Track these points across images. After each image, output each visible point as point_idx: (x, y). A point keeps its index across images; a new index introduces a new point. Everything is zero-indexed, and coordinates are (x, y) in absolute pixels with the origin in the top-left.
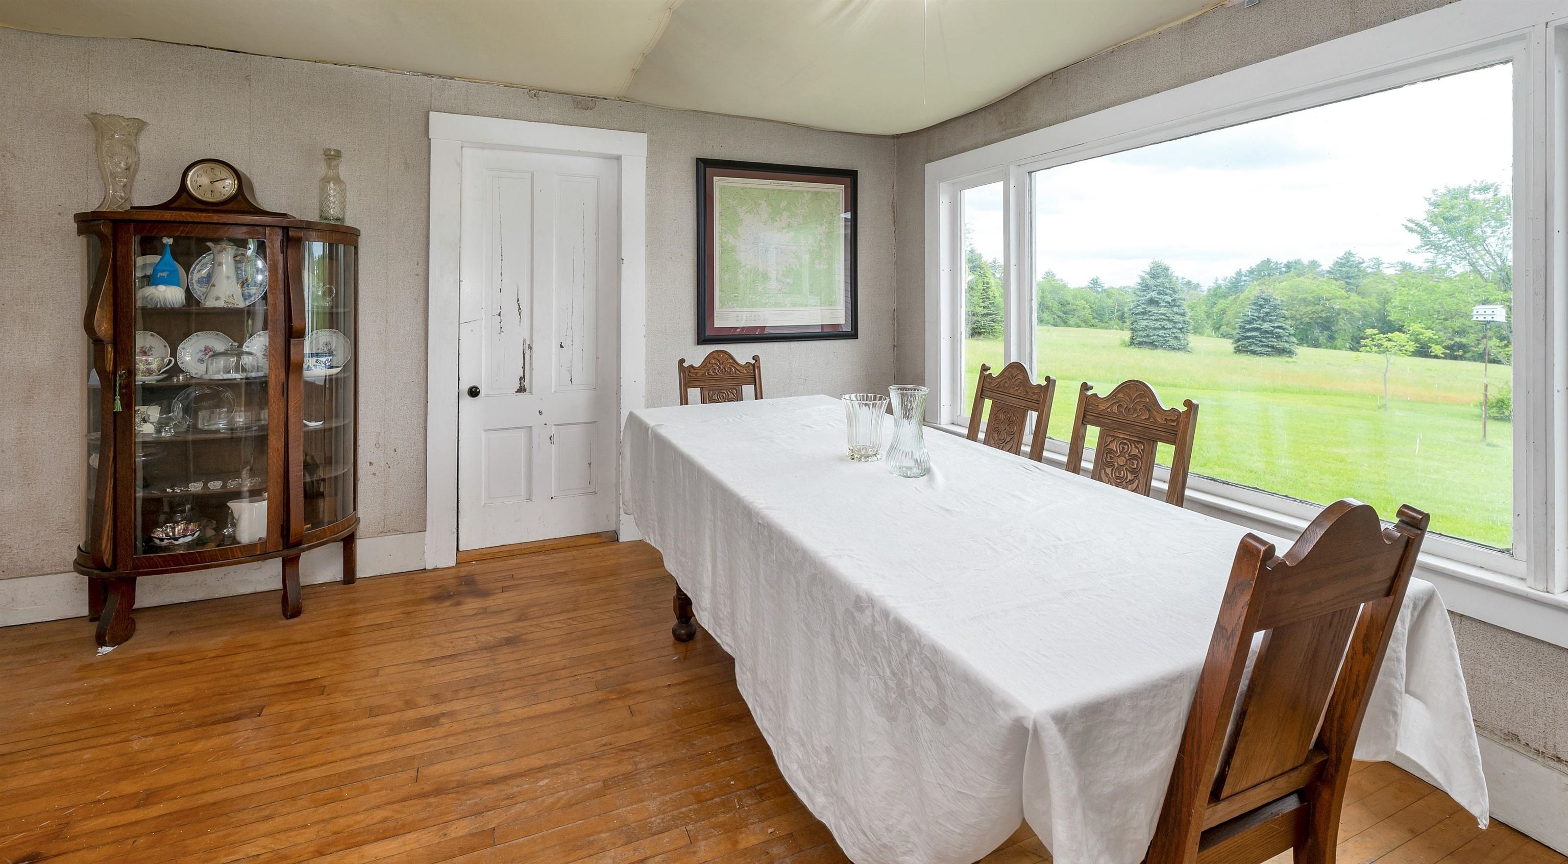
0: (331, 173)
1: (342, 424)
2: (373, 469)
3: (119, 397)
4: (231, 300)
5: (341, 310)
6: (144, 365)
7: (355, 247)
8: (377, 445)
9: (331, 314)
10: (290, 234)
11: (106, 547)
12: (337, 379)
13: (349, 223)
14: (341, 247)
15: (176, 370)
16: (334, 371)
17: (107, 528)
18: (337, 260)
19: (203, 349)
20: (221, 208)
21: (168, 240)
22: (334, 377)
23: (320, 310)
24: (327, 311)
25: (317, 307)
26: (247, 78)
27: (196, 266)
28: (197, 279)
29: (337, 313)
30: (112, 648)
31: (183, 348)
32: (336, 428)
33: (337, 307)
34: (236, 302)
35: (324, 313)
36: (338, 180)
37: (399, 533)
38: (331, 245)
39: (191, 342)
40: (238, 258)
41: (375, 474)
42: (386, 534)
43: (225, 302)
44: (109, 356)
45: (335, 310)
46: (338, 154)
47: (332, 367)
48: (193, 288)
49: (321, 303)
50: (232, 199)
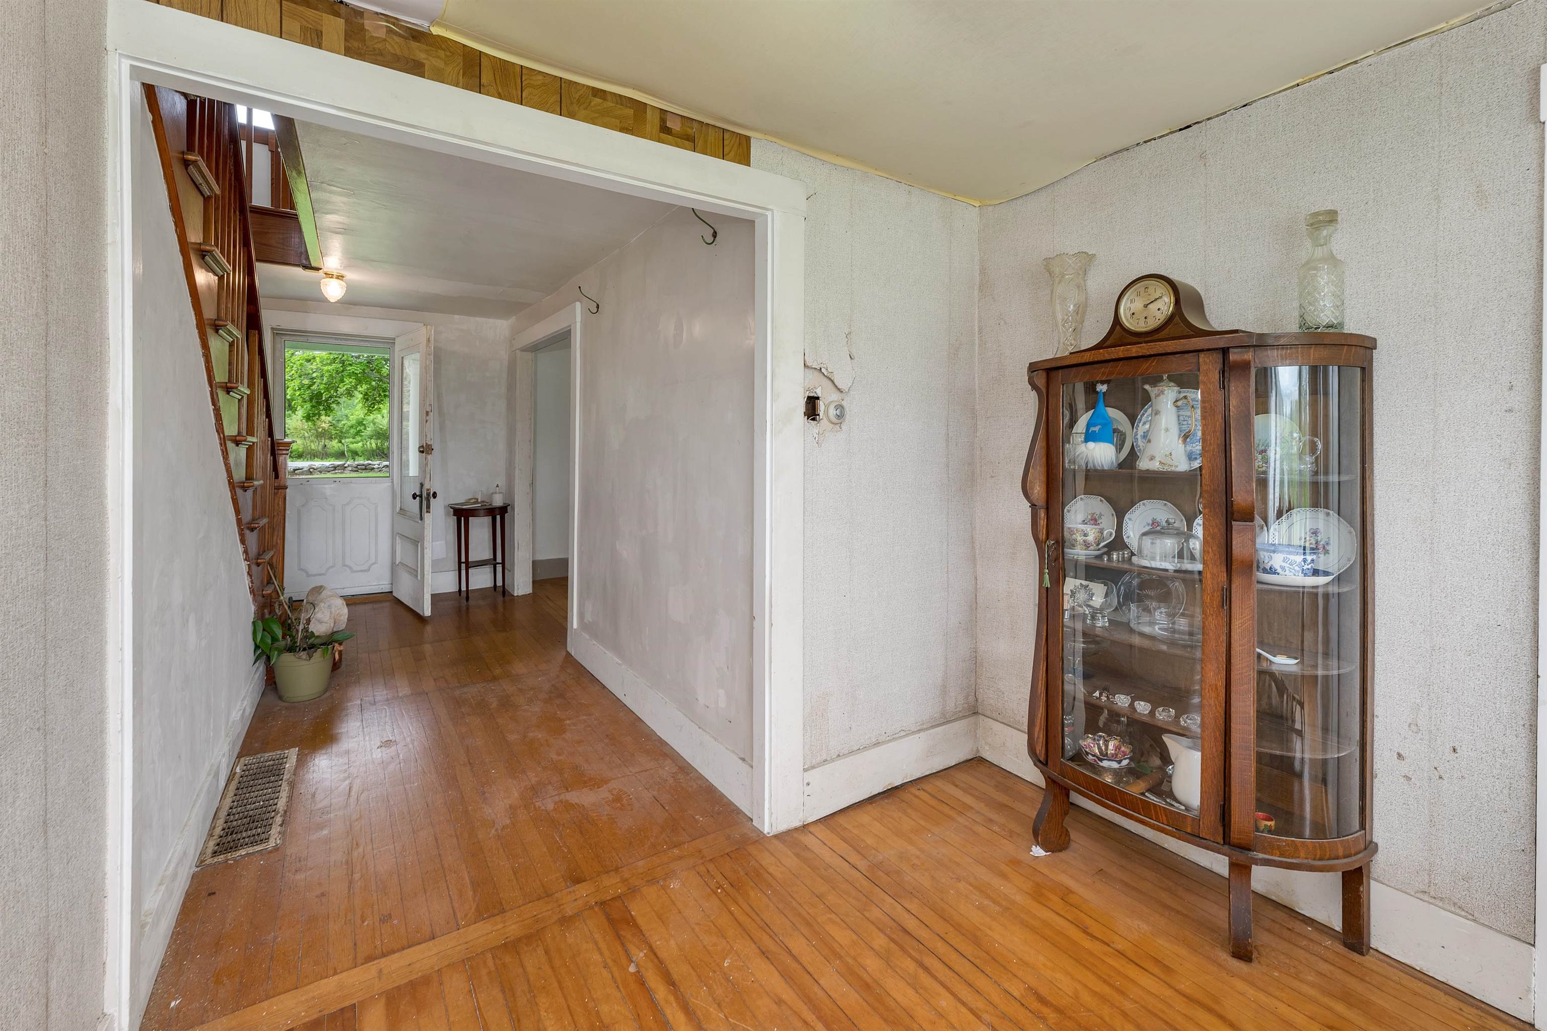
0: (1319, 252)
1: (1335, 672)
2: (1404, 768)
3: (1047, 571)
4: (1168, 461)
5: (1334, 478)
6: (1080, 536)
7: (1363, 369)
8: (1413, 727)
9: (1315, 485)
10: (1231, 358)
11: (1038, 737)
12: (1326, 596)
13: (1351, 328)
14: (1333, 371)
15: (1118, 543)
16: (1321, 580)
17: (1040, 715)
18: (1326, 394)
19: (1151, 522)
20: (1156, 337)
21: (1101, 387)
22: (1320, 590)
23: (1296, 478)
24: (1307, 478)
25: (1291, 472)
26: (1202, 156)
27: (1141, 417)
28: (1142, 434)
29: (1326, 484)
30: (1045, 853)
31: (1130, 519)
32: (1326, 678)
33: (1326, 473)
34: (1175, 463)
35: (1301, 484)
36: (1332, 260)
37: (1463, 913)
38: (1314, 370)
39: (1138, 512)
40: (1179, 403)
41: (1408, 778)
42: (1432, 901)
43: (1161, 463)
44: (1042, 522)
45: (1321, 478)
46: (1331, 217)
47: (1316, 572)
48: (1137, 445)
49: (1296, 465)
50: (1170, 320)
